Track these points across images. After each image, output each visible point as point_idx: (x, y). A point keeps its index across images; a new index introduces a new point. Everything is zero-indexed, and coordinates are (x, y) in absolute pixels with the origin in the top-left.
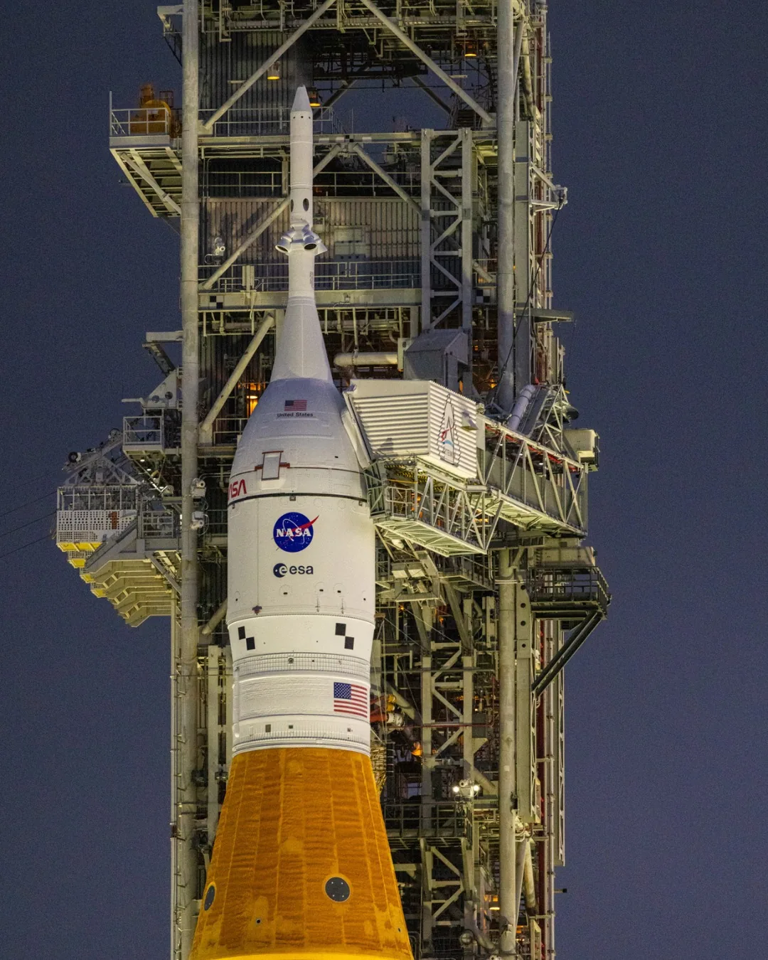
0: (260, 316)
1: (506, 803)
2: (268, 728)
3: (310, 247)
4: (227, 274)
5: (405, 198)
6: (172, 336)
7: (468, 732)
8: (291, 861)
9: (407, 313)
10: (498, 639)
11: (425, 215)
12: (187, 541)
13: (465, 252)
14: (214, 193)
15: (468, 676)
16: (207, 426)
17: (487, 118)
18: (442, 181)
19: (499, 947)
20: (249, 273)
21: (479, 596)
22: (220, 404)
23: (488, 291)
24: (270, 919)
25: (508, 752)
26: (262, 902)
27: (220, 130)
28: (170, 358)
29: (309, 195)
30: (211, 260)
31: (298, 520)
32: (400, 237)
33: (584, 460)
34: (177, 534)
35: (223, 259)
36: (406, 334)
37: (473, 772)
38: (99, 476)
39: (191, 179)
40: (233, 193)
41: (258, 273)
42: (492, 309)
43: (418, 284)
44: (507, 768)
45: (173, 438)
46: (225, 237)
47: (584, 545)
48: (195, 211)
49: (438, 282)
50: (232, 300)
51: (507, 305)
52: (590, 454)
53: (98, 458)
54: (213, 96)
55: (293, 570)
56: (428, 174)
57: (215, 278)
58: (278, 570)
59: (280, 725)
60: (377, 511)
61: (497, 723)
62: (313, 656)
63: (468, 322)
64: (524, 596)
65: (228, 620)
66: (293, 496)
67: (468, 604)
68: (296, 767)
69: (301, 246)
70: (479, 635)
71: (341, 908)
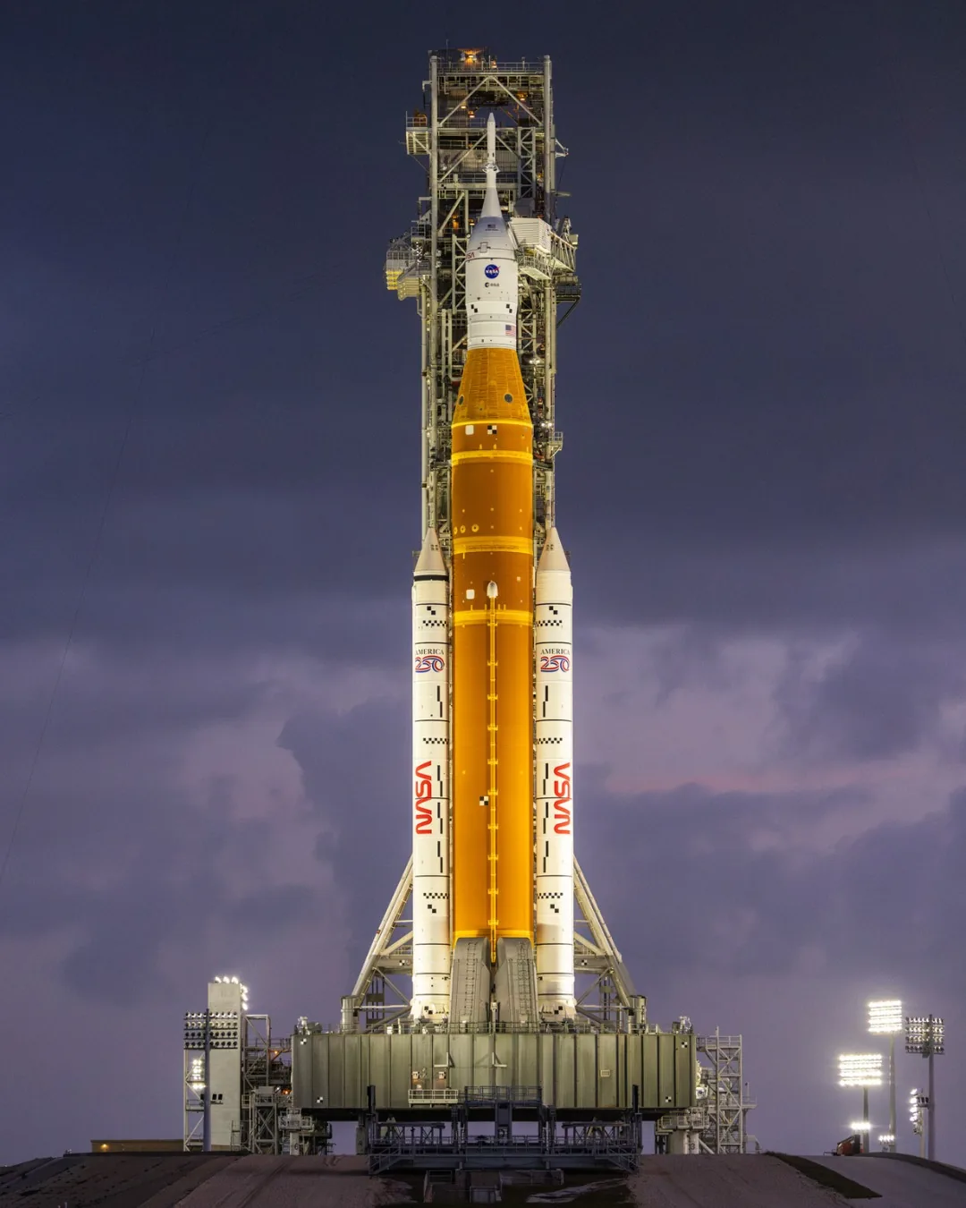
0: (459, 192)
1: (548, 367)
2: (483, 341)
3: (495, 170)
4: (448, 177)
5: (511, 151)
6: (428, 199)
7: (535, 341)
8: (492, 388)
9: (511, 193)
10: (545, 308)
11: (519, 157)
12: (434, 271)
13: (533, 171)
14: (442, 148)
15: (535, 322)
16: (441, 231)
17: (540, 124)
18: (525, 145)
19: (545, 417)
20: (456, 176)
21: (538, 293)
22: (445, 223)
23: (541, 185)
24: (485, 408)
25: (548, 349)
26: (482, 402)
27: (445, 126)
28: (428, 206)
29: (494, 151)
30: (442, 172)
31: (494, 267)
32: (508, 165)
33: (574, 246)
34: (430, 269)
35: (446, 172)
36: (512, 199)
37: (536, 356)
38: (401, 248)
39: (435, 143)
40: (447, 148)
41: (459, 177)
42: (542, 191)
43: (516, 181)
44: (548, 354)
45: (428, 235)
46: (446, 162)
47: (574, 275)
48: (436, 154)
49: (524, 181)
50: (449, 186)
51: (548, 190)
52: (576, 243)
53: (401, 241)
54: (441, 114)
55: (492, 285)
56: (520, 143)
57: (444, 178)
58: (486, 285)
59: (487, 340)
60: (521, 264)
61: (544, 337)
62: (499, 315)
63: (534, 195)
64: (554, 293)
65: (466, 302)
66: (492, 259)
67: (535, 295)
68: (494, 355)
69: (492, 170)
70: (538, 307)
71: (509, 405)
